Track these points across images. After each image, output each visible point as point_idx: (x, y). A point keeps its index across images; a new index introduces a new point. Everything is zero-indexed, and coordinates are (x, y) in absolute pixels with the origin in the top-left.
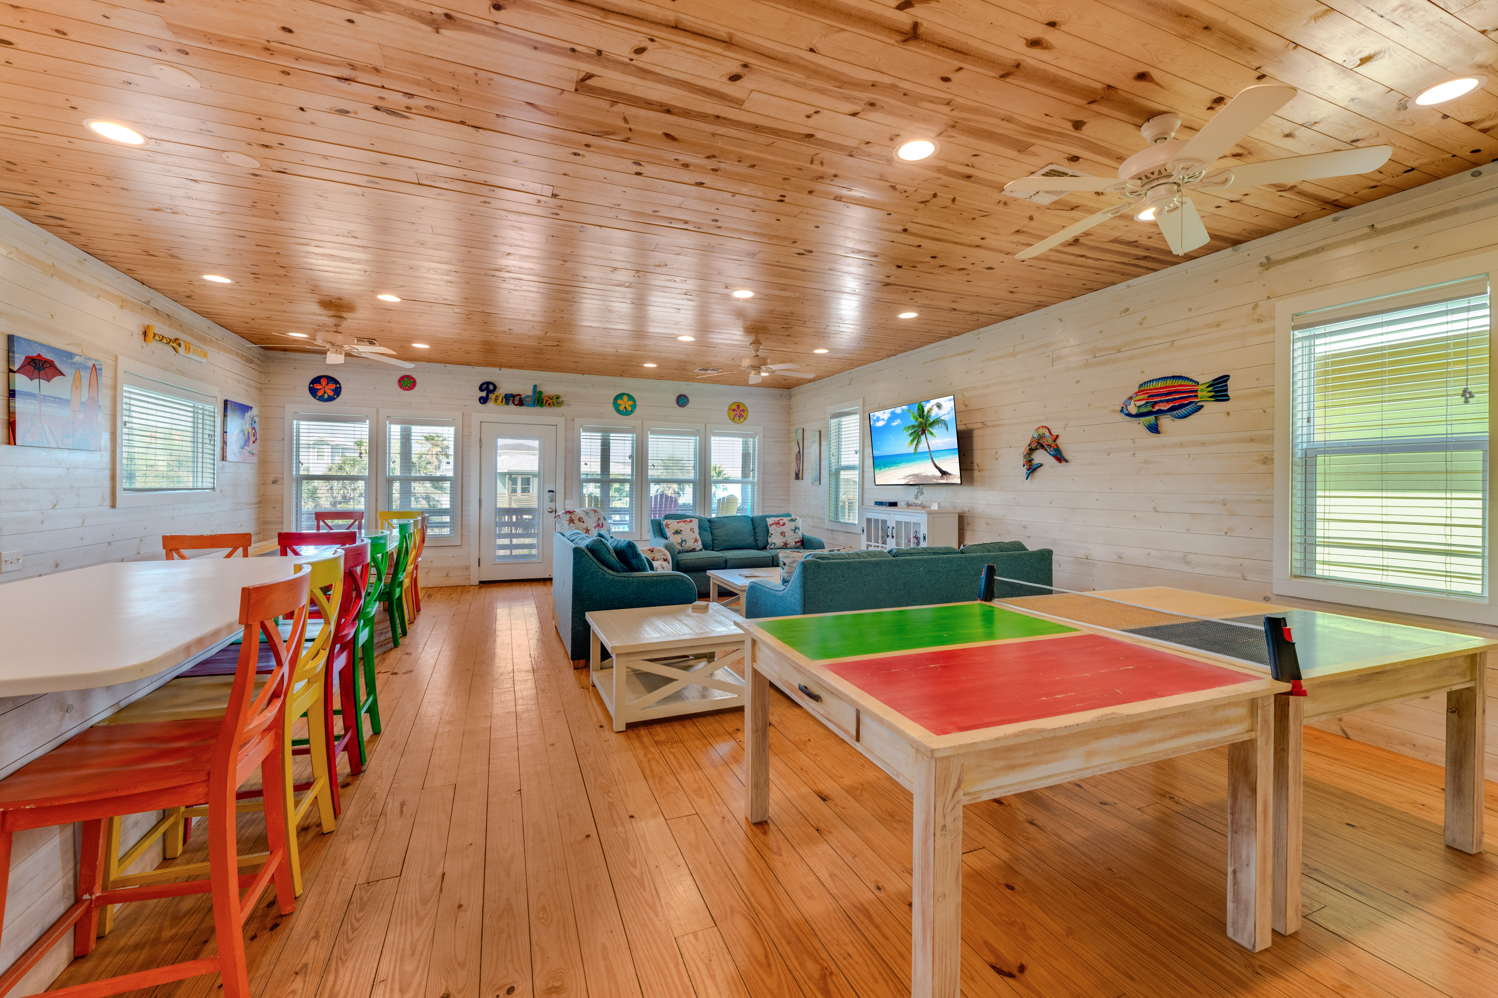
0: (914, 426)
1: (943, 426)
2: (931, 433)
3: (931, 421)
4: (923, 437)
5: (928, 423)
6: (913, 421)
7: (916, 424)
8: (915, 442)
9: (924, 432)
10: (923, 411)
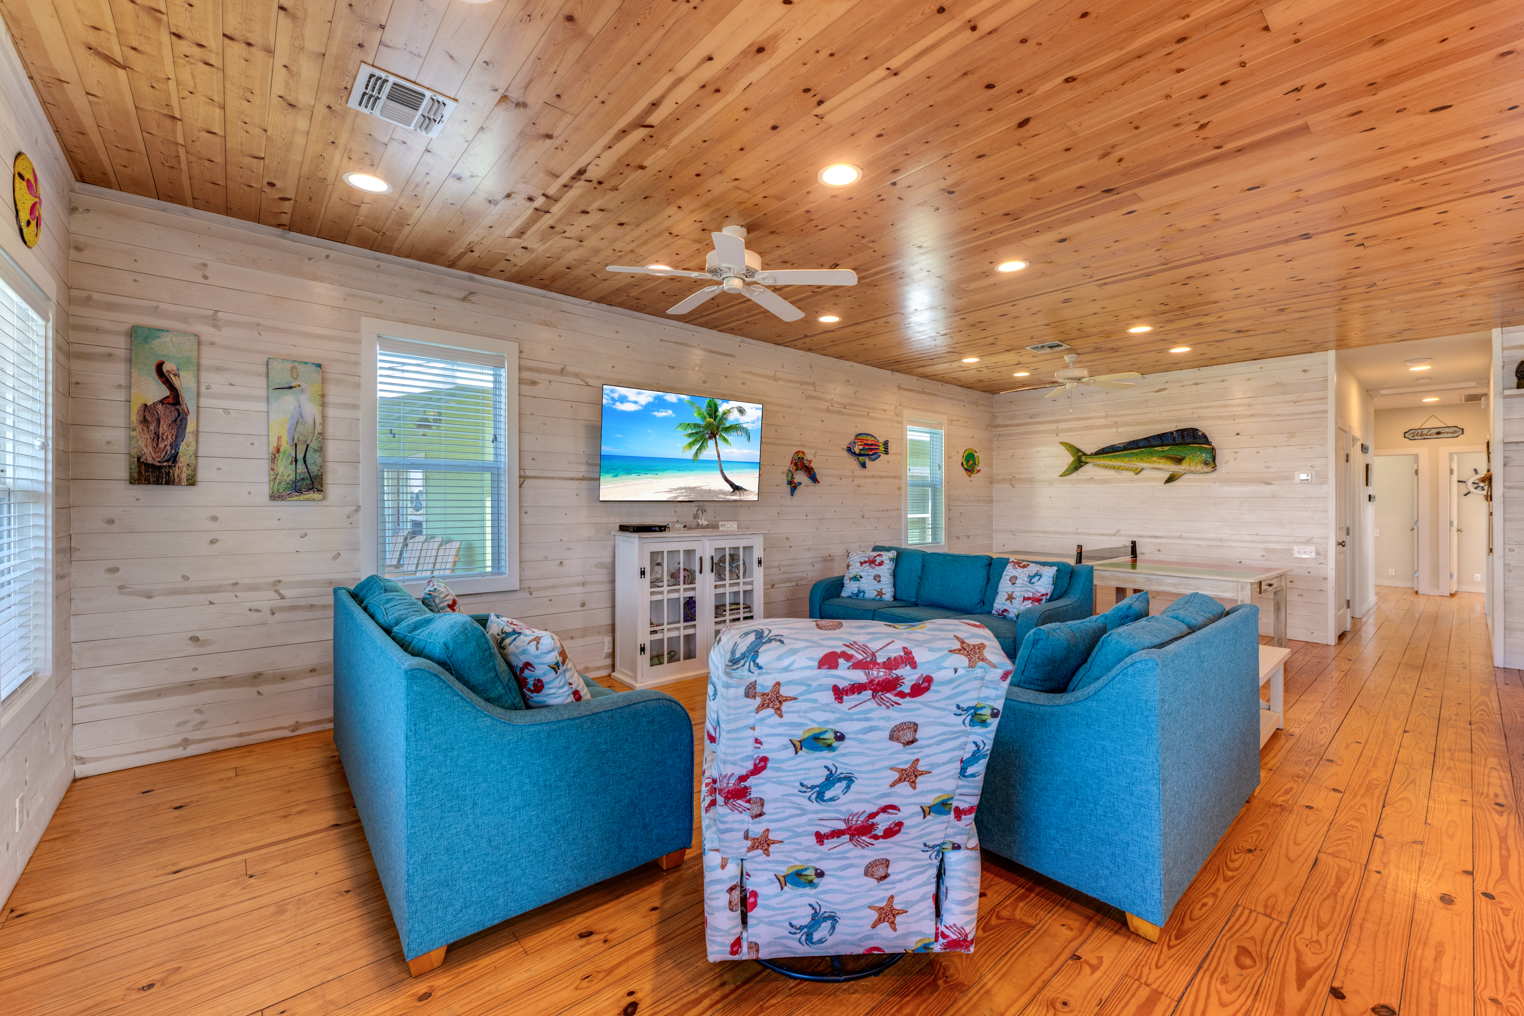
0: (697, 426)
1: (744, 435)
2: (725, 440)
3: (727, 425)
4: (711, 443)
5: (721, 427)
6: (696, 418)
7: (703, 424)
8: (697, 446)
9: (713, 436)
10: (716, 410)
